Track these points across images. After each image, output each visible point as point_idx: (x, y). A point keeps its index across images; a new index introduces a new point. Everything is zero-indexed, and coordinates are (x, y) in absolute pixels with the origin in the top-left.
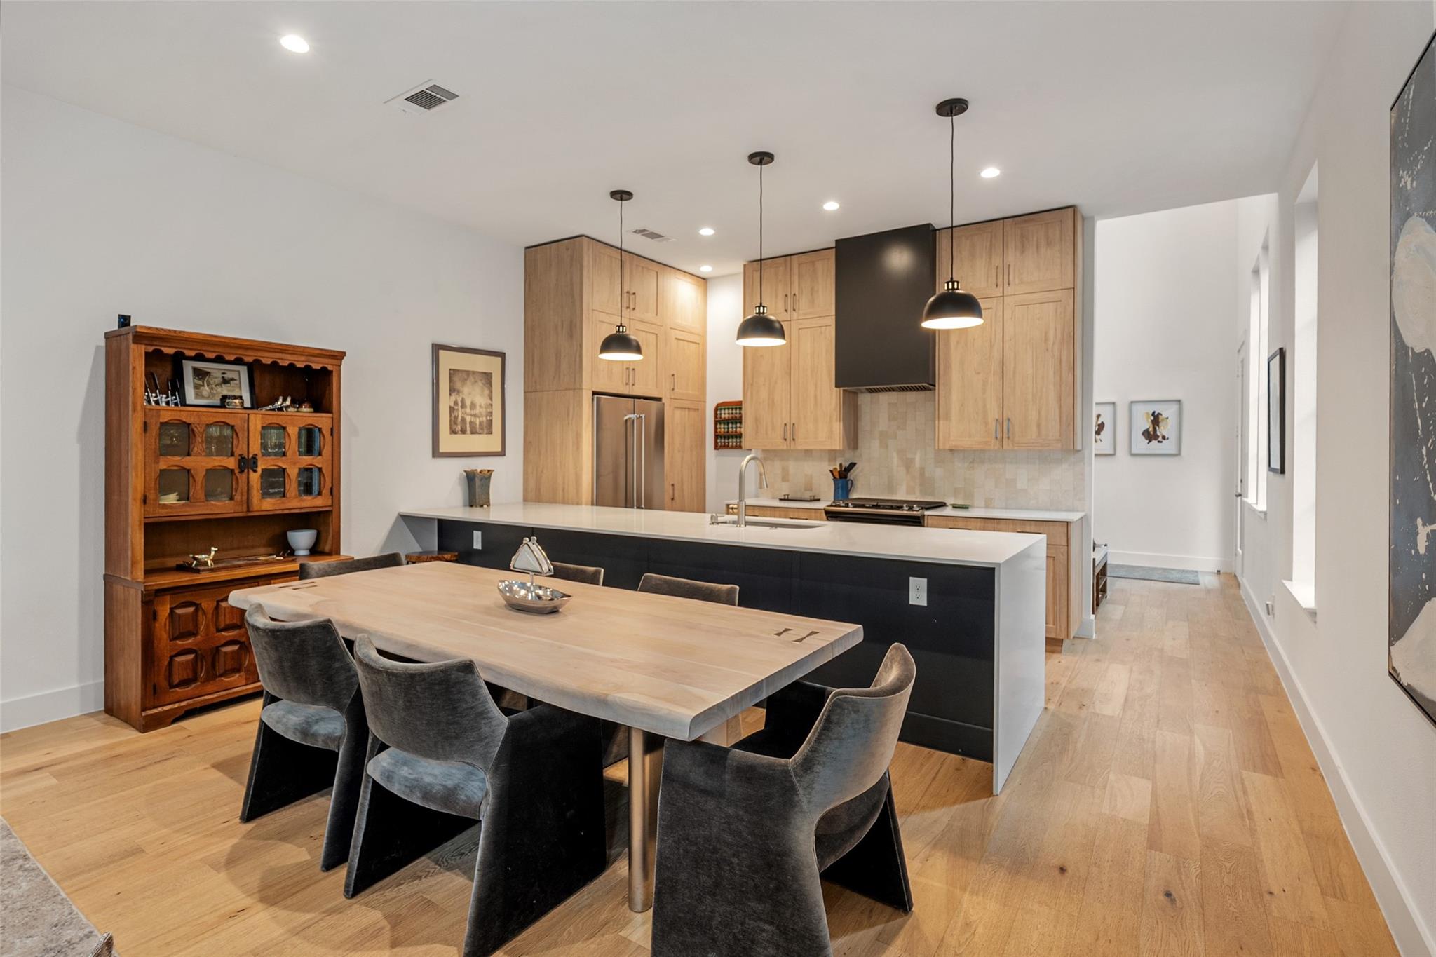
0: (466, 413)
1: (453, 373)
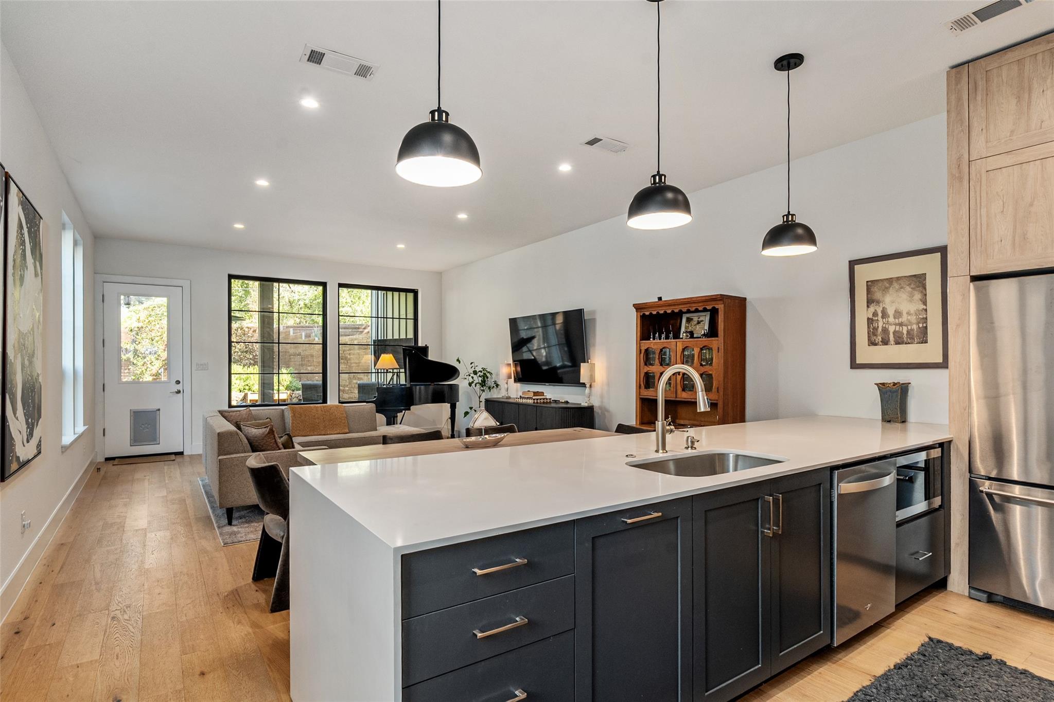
0: (888, 323)
1: (870, 285)
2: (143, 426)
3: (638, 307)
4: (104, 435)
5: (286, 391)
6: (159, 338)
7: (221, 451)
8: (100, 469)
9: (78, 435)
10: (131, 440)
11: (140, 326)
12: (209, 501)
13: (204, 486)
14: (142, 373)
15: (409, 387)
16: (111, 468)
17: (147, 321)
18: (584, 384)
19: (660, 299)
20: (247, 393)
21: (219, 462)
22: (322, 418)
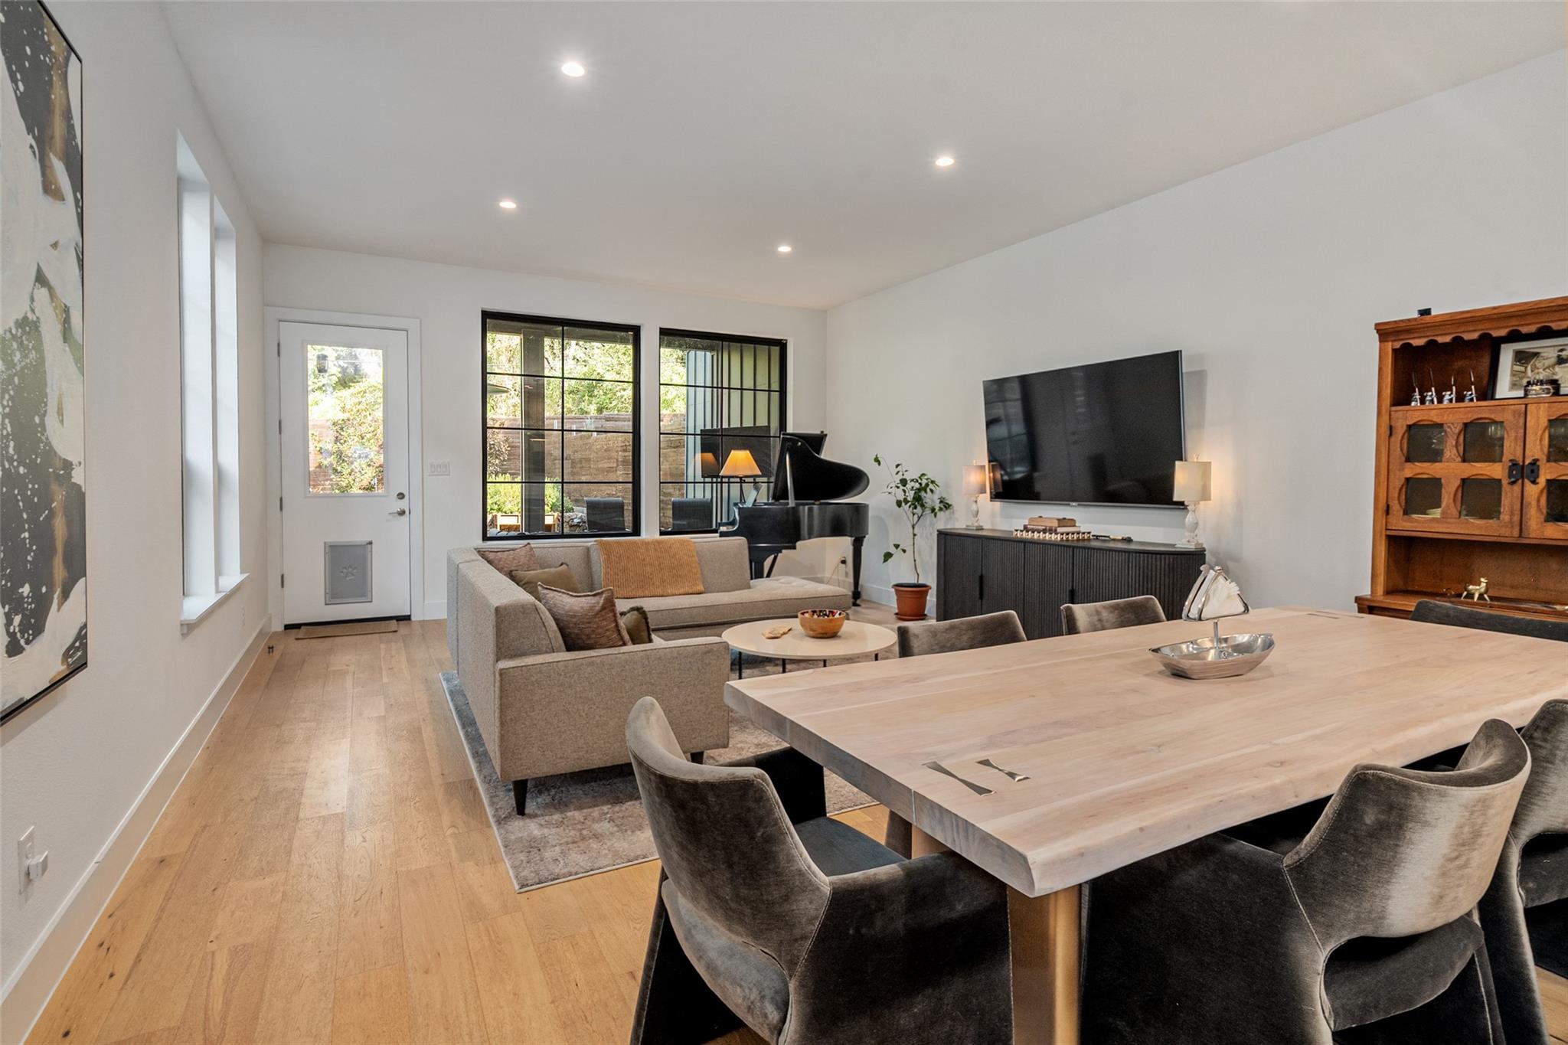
2: (345, 571)
3: (1385, 332)
4: (283, 585)
5: (552, 513)
6: (371, 435)
7: (503, 651)
8: (272, 648)
9: (224, 593)
10: (326, 593)
11: (345, 418)
12: (467, 735)
13: (452, 693)
14: (349, 486)
15: (793, 508)
16: (294, 646)
17: (355, 410)
18: (1182, 503)
19: (1425, 312)
20: (496, 516)
21: (501, 675)
22: (656, 563)
